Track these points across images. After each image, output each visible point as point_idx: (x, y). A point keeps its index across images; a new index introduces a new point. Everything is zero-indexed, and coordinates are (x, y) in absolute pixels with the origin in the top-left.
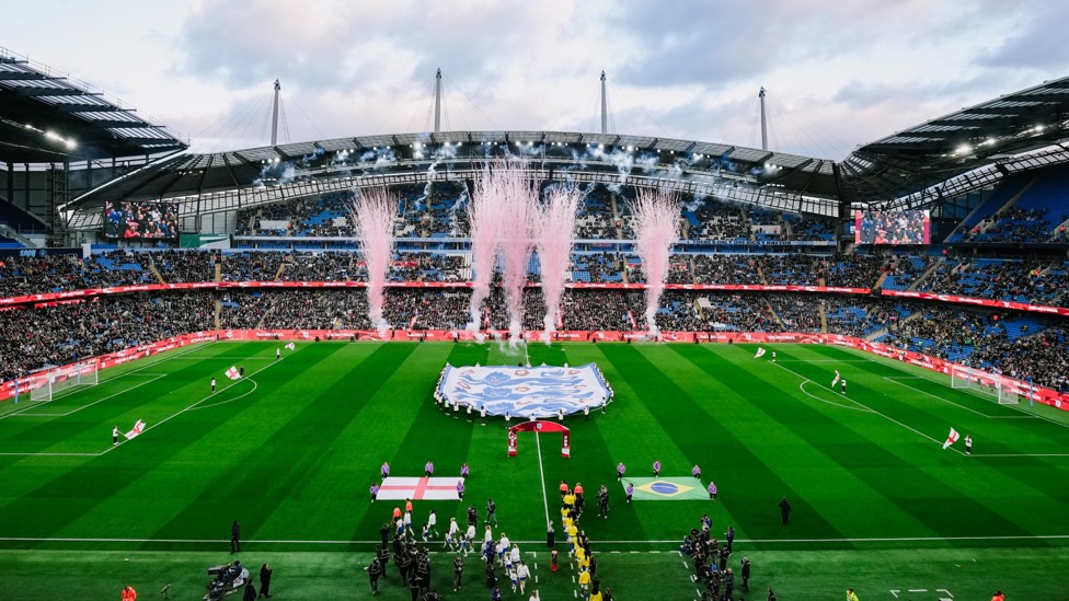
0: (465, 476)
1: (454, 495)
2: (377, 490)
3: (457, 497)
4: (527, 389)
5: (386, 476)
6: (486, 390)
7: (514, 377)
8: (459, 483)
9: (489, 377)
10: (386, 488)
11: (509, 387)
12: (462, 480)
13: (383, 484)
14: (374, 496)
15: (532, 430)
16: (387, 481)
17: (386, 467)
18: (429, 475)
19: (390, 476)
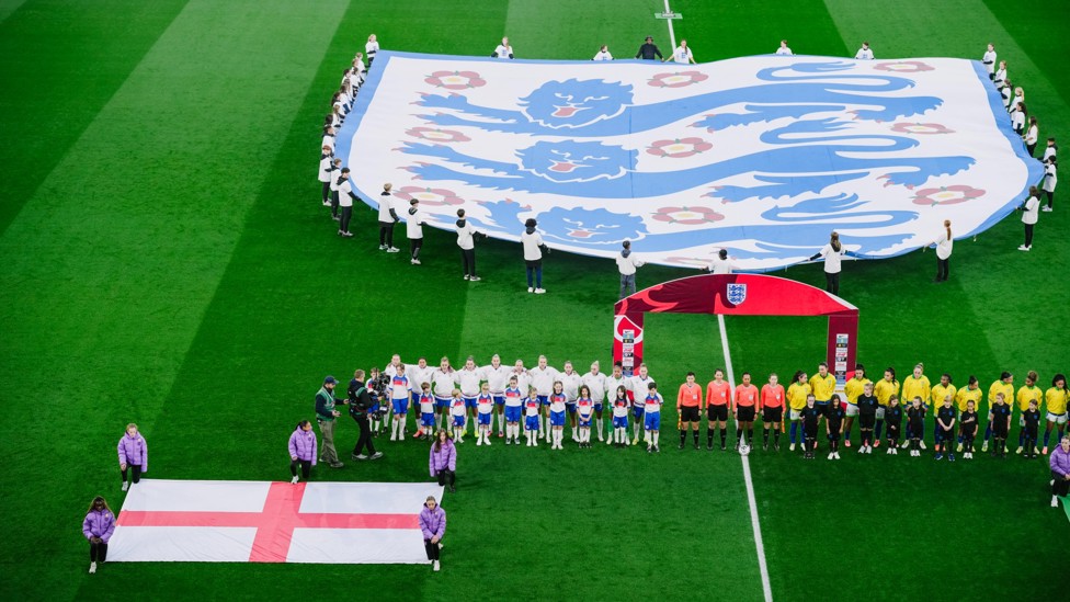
0: (443, 477)
1: (408, 548)
2: (109, 526)
3: (418, 555)
4: (701, 146)
5: (135, 474)
6: (529, 155)
7: (644, 96)
8: (429, 505)
9: (541, 100)
10: (140, 518)
11: (627, 142)
12: (437, 491)
13: (127, 506)
14: (99, 549)
15: (709, 309)
16: (145, 495)
17: (133, 443)
18: (307, 472)
19: (150, 475)
